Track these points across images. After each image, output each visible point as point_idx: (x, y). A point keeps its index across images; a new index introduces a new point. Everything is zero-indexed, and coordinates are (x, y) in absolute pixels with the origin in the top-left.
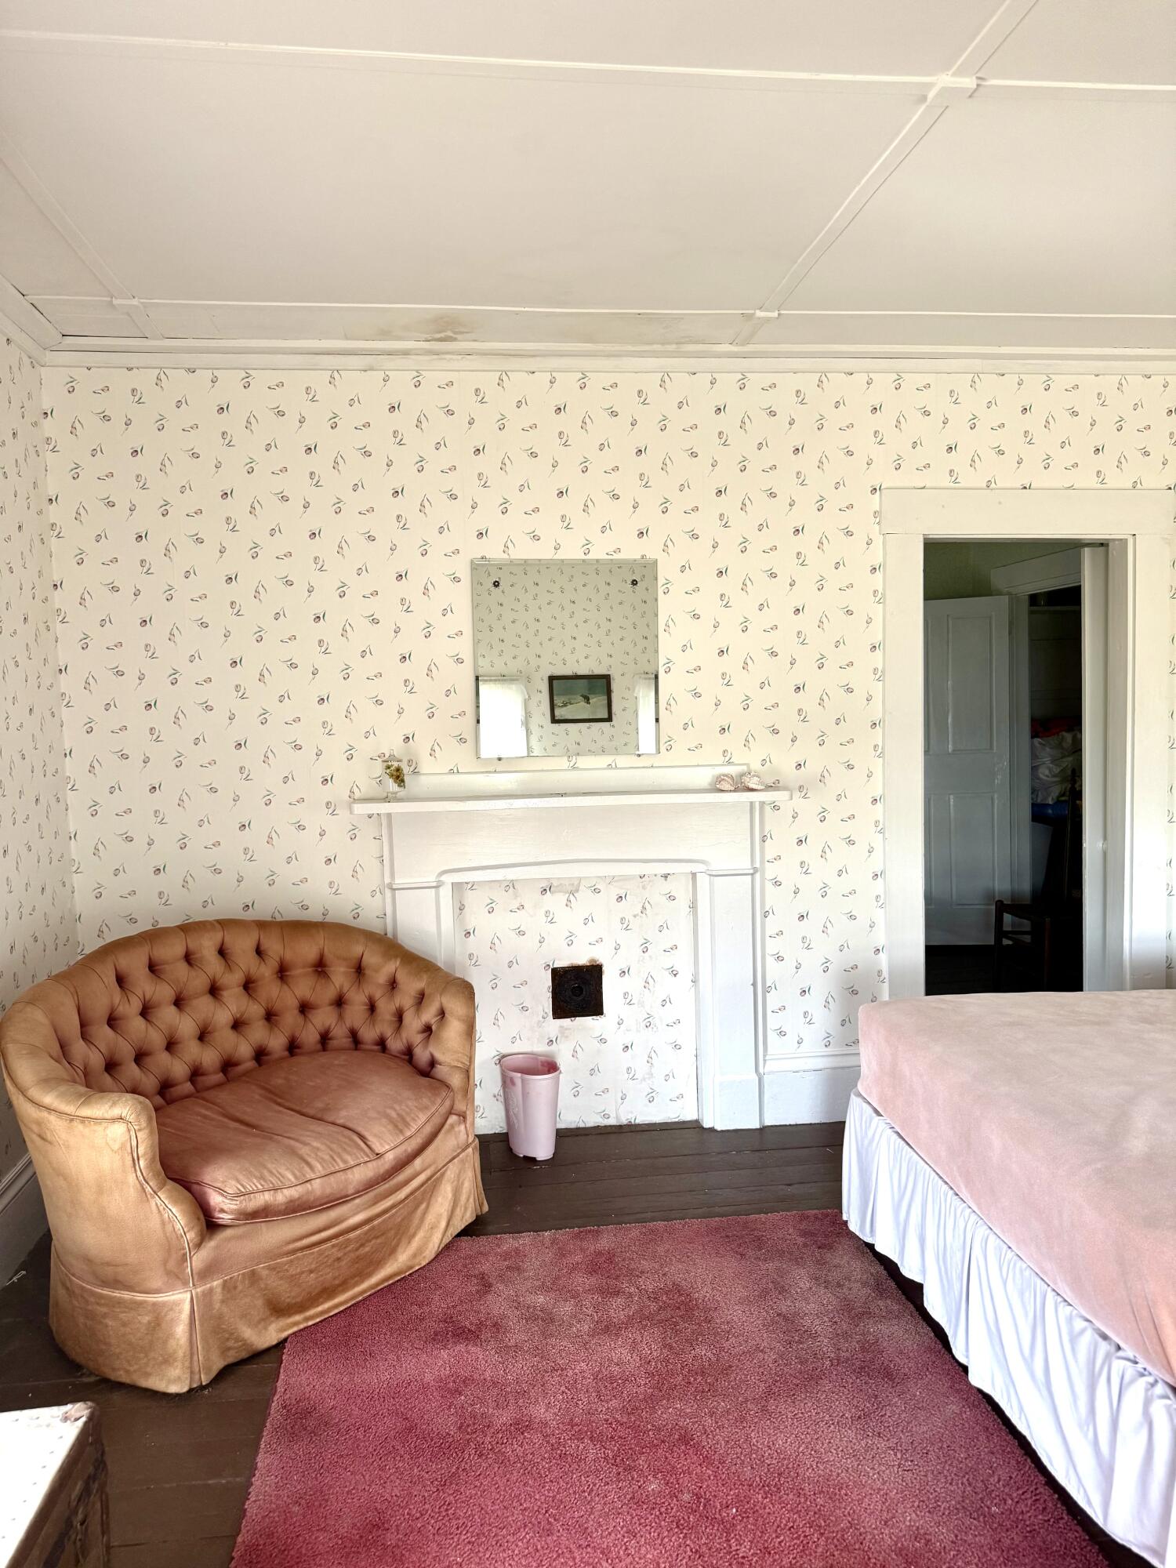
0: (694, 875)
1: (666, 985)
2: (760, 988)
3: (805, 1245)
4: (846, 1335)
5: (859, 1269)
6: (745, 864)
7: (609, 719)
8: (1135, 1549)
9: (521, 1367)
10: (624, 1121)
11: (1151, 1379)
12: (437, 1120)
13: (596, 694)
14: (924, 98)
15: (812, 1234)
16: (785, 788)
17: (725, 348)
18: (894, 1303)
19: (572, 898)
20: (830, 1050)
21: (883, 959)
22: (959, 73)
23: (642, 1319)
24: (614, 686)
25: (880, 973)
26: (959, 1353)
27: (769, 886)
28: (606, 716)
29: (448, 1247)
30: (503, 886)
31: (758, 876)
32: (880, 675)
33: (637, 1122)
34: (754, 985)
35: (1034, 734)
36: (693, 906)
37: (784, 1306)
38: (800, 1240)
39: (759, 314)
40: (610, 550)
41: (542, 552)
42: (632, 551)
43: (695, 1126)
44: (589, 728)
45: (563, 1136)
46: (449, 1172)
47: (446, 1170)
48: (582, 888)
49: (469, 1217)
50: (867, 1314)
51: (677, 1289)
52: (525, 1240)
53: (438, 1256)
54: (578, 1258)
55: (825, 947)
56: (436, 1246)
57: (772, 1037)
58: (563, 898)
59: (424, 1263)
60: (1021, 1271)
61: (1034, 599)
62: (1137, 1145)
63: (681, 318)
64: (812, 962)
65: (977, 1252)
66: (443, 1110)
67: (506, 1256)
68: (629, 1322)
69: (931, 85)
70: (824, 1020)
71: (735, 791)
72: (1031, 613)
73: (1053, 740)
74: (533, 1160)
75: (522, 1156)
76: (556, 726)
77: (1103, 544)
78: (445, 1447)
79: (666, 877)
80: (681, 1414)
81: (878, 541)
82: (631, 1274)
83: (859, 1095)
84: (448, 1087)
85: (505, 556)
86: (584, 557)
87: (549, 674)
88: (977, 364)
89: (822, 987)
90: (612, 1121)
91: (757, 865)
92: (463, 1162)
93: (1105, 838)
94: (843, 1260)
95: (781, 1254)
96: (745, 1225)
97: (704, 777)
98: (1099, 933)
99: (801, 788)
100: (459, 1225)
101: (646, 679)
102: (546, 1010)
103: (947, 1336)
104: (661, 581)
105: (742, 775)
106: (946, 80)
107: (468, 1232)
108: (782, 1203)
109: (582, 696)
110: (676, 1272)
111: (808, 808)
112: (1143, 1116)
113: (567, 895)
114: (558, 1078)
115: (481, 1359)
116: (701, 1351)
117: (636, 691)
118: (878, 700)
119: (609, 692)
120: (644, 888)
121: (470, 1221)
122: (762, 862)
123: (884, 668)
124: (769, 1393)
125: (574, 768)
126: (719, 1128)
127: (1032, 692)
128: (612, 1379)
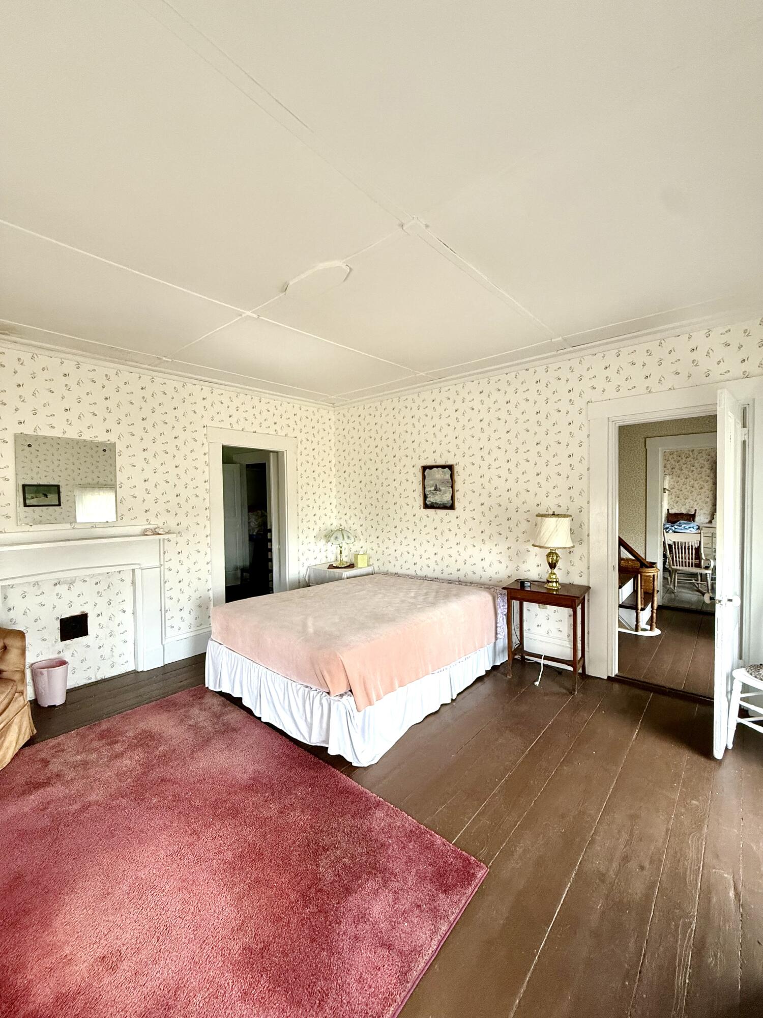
0: (133, 570)
1: (120, 617)
2: (163, 611)
3: (193, 700)
4: (217, 723)
5: (216, 701)
6: (157, 564)
7: (59, 505)
8: (318, 745)
9: (78, 785)
10: (99, 679)
11: (321, 693)
12: (10, 696)
13: (51, 493)
14: (241, 315)
15: (195, 695)
16: (173, 533)
17: (146, 366)
18: (231, 708)
19: (71, 586)
20: (191, 630)
21: (211, 594)
22: (253, 312)
23: (132, 747)
24: (61, 490)
25: (210, 598)
26: (257, 714)
27: (166, 570)
28: (57, 504)
29: (17, 755)
30: (32, 585)
31: (162, 567)
32: (208, 491)
33: (106, 677)
34: (161, 610)
35: (249, 511)
36: (133, 583)
37: (191, 722)
38: (191, 699)
39: (164, 359)
40: (92, 436)
41: (56, 433)
42: (103, 438)
43: (135, 672)
44: (47, 509)
45: (69, 692)
46: (15, 721)
47: (14, 720)
48: (77, 580)
49: (27, 738)
50: (222, 714)
51: (144, 731)
52: (61, 738)
53: (13, 759)
54: (93, 736)
55: (189, 592)
56: (12, 754)
57: (168, 629)
58: (67, 587)
59: (5, 766)
60: (279, 678)
61: (248, 466)
62: (311, 630)
63: (130, 353)
64: (184, 598)
65: (263, 679)
66: (13, 691)
67: (53, 747)
68: (126, 750)
69: (245, 313)
70: (189, 619)
71: (153, 535)
72: (247, 470)
73: (255, 513)
74: (54, 706)
75: (47, 706)
76: (27, 508)
77: (277, 452)
78: (46, 831)
79: (120, 572)
80: (160, 772)
81: (206, 444)
82: (121, 734)
83: (212, 640)
84: (13, 681)
85: (35, 434)
86: (78, 438)
87: (23, 483)
88: (238, 390)
89: (188, 606)
90: (93, 680)
91: (162, 563)
92: (23, 714)
93: (279, 544)
94: (209, 700)
95: (185, 705)
96: (167, 701)
97: (138, 529)
98: (278, 575)
99: (179, 533)
100: (22, 743)
101: (80, 487)
102: (57, 638)
103: (252, 711)
104: (117, 451)
105: (155, 529)
106: (249, 313)
107: (28, 744)
108: (181, 689)
109: (43, 494)
110: (142, 726)
111: (182, 540)
112: (310, 622)
113: (69, 585)
114: (67, 666)
115: (56, 791)
116: (161, 748)
117: (75, 492)
118: (207, 500)
119: (59, 493)
120: (109, 577)
121: (27, 740)
122: (164, 561)
123: (209, 489)
124: (193, 752)
125: (73, 528)
126: (145, 670)
127: (248, 497)
128: (125, 773)
